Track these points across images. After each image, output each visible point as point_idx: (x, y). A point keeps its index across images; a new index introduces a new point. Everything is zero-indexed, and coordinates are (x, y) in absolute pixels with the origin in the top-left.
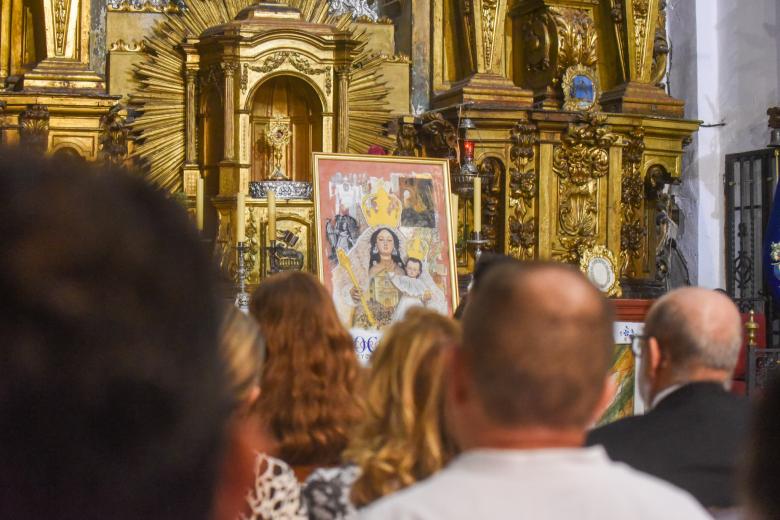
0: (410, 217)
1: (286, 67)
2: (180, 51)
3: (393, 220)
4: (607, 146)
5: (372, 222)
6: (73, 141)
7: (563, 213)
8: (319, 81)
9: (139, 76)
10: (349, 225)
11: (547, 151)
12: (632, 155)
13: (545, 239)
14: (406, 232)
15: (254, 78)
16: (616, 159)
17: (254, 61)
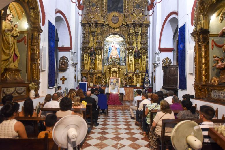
0: (117, 82)
1: (115, 70)
2: (108, 69)
3: (115, 82)
4: (140, 75)
5: (114, 82)
6: (99, 76)
7: (136, 81)
8: (117, 71)
9: (105, 71)
10: (112, 82)
11: (135, 76)
12: (142, 76)
13: (134, 83)
14: (116, 83)
15: (112, 71)
16: (141, 76)
17: (112, 70)
